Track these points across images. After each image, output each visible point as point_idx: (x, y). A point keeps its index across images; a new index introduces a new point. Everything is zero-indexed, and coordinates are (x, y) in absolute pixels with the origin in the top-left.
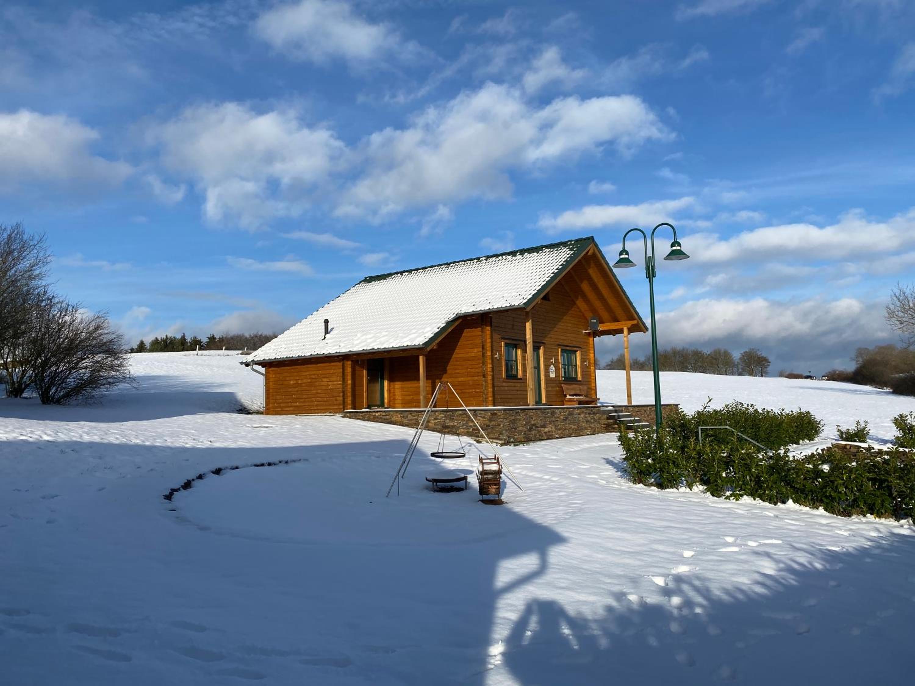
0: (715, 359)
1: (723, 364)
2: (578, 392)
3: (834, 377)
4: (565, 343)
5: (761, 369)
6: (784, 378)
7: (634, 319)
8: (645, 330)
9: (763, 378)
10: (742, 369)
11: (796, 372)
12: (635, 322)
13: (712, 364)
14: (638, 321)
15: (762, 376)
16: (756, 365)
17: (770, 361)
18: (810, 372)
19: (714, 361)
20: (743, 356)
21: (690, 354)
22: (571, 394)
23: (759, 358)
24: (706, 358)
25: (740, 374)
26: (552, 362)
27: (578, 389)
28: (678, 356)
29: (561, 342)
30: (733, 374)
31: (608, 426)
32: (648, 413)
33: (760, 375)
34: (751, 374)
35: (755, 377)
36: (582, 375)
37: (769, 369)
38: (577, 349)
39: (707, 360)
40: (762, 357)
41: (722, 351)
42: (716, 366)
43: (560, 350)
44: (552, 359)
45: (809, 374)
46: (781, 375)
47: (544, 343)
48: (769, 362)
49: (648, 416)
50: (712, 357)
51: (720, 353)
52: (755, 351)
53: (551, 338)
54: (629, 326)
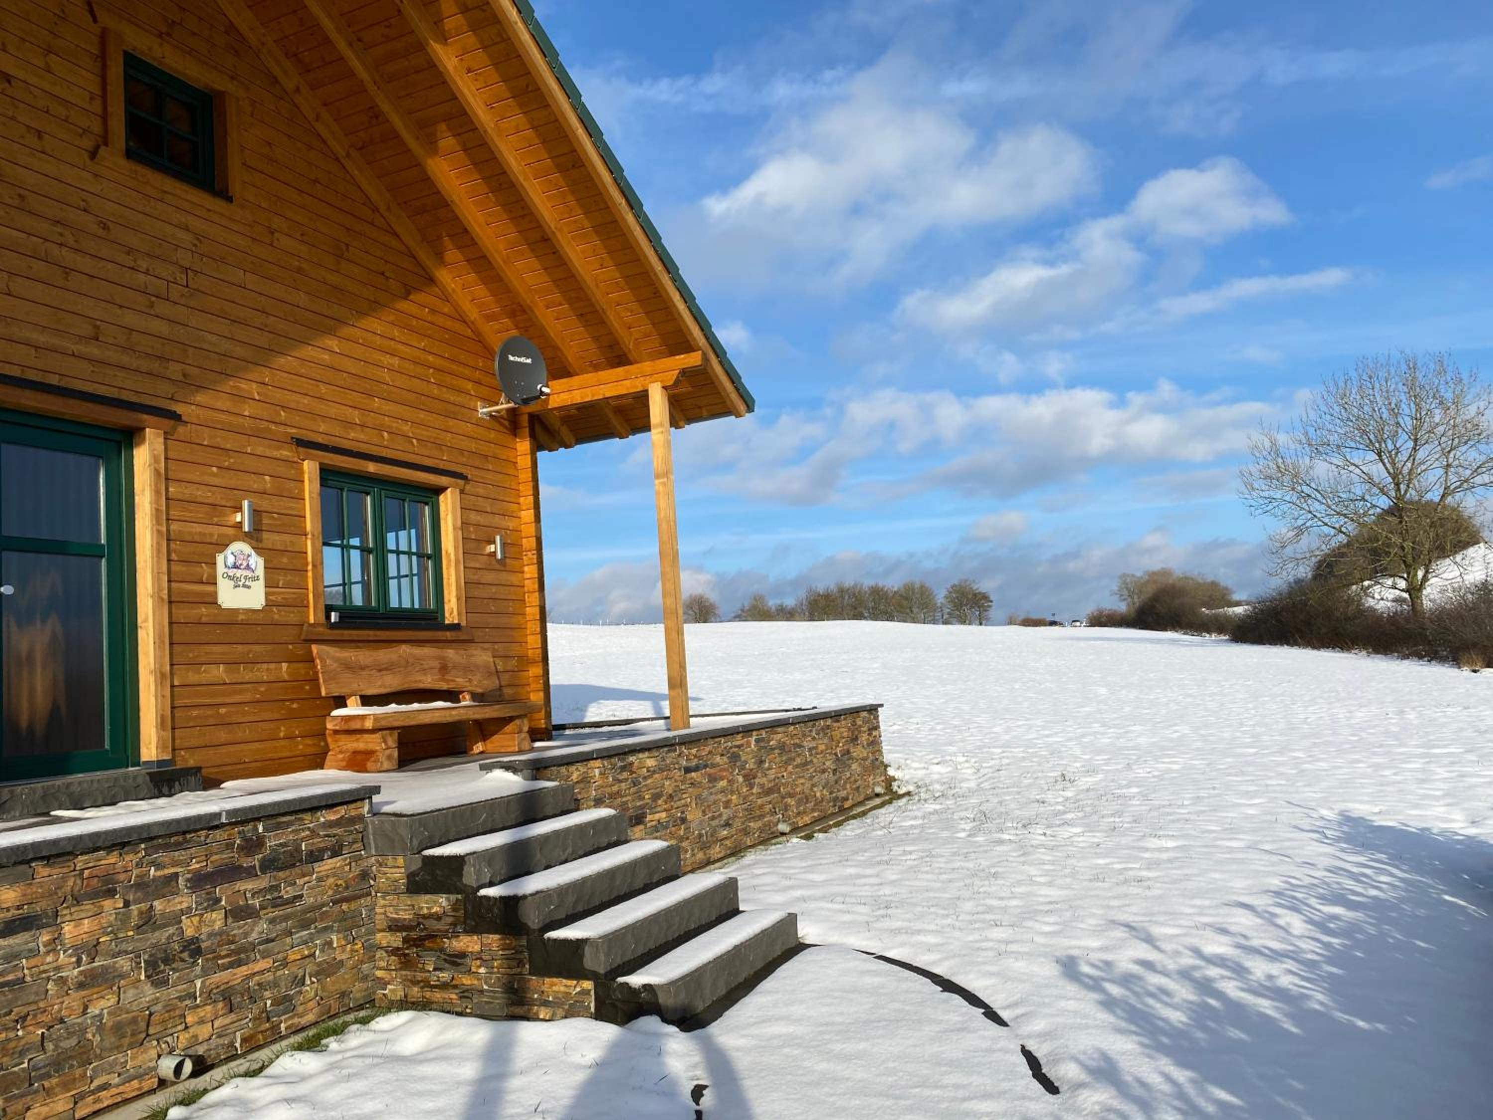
0: (907, 599)
1: (918, 607)
2: (428, 681)
3: (1100, 620)
4: (354, 438)
5: (978, 613)
6: (1016, 626)
7: (687, 347)
8: (742, 407)
9: (983, 627)
10: (949, 614)
11: (1035, 616)
12: (693, 360)
13: (902, 607)
14: (705, 358)
15: (981, 624)
16: (971, 607)
17: (992, 598)
18: (1054, 615)
19: (905, 603)
20: (950, 593)
21: (866, 592)
22: (371, 691)
23: (975, 595)
24: (893, 597)
25: (946, 622)
26: (240, 525)
27: (436, 664)
28: (847, 597)
29: (321, 431)
30: (934, 622)
31: (417, 943)
32: (750, 765)
33: (978, 622)
34: (963, 622)
35: (970, 627)
36: (468, 600)
37: (993, 613)
38: (443, 480)
39: (894, 601)
40: (980, 593)
41: (917, 586)
42: (908, 611)
43: (310, 468)
44: (239, 509)
45: (1052, 619)
46: (1011, 622)
47: (176, 417)
48: (991, 601)
49: (749, 778)
50: (901, 596)
51: (913, 589)
52: (968, 583)
53: (243, 398)
54: (671, 377)
